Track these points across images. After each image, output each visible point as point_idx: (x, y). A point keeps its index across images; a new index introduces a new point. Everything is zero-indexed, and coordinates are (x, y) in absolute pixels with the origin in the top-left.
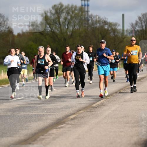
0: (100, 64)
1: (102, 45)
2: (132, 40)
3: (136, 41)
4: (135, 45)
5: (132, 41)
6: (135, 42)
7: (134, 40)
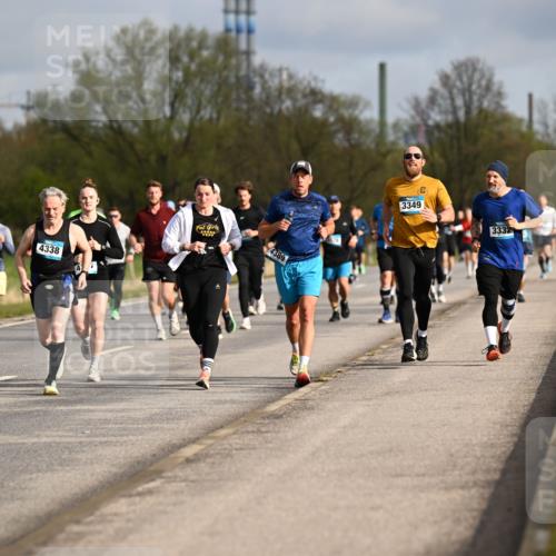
0: (287, 257)
1: (301, 179)
2: (408, 156)
3: (424, 162)
4: (420, 176)
5: (408, 161)
6: (420, 163)
7: (417, 156)
